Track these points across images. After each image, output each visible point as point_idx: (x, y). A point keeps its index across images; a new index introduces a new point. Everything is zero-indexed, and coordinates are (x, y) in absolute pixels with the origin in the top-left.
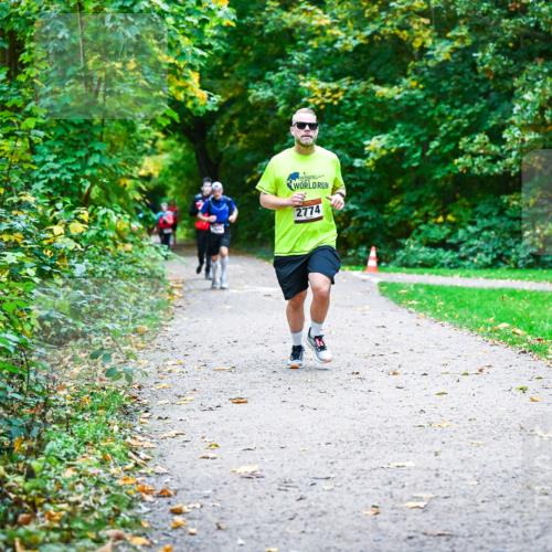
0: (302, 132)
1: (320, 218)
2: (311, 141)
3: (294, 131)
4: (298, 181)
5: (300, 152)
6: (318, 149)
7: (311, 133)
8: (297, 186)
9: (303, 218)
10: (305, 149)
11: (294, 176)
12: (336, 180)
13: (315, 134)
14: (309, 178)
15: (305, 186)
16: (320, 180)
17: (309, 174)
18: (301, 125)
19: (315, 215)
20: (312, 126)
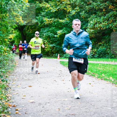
0: (37, 35)
1: (39, 49)
2: (38, 37)
3: (35, 35)
4: (36, 43)
5: (36, 38)
6: (39, 38)
7: (38, 35)
8: (35, 43)
9: (36, 48)
10: (37, 38)
11: (35, 42)
12: (42, 43)
13: (39, 35)
14: (38, 42)
15: (37, 43)
16: (39, 43)
17: (37, 42)
18: (37, 34)
20: (38, 34)
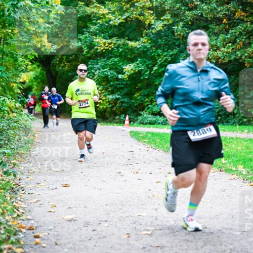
2: (84, 77)
4: (79, 92)
5: (80, 81)
7: (85, 73)
8: (79, 94)
9: (82, 106)
11: (78, 90)
14: (84, 91)
15: (82, 94)
16: (88, 91)
19: (87, 105)
